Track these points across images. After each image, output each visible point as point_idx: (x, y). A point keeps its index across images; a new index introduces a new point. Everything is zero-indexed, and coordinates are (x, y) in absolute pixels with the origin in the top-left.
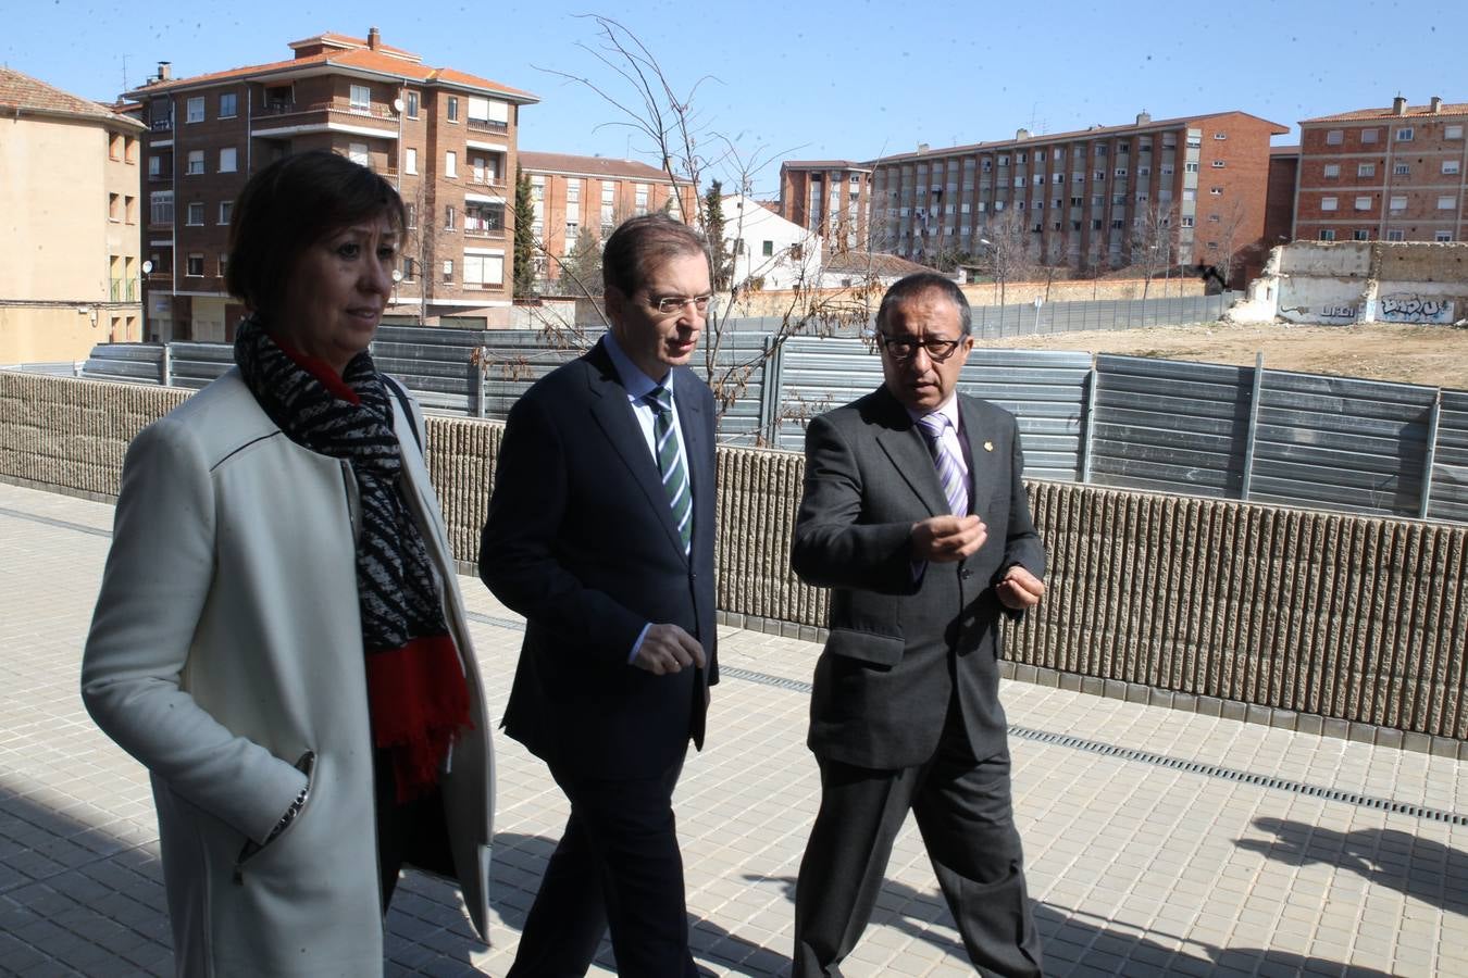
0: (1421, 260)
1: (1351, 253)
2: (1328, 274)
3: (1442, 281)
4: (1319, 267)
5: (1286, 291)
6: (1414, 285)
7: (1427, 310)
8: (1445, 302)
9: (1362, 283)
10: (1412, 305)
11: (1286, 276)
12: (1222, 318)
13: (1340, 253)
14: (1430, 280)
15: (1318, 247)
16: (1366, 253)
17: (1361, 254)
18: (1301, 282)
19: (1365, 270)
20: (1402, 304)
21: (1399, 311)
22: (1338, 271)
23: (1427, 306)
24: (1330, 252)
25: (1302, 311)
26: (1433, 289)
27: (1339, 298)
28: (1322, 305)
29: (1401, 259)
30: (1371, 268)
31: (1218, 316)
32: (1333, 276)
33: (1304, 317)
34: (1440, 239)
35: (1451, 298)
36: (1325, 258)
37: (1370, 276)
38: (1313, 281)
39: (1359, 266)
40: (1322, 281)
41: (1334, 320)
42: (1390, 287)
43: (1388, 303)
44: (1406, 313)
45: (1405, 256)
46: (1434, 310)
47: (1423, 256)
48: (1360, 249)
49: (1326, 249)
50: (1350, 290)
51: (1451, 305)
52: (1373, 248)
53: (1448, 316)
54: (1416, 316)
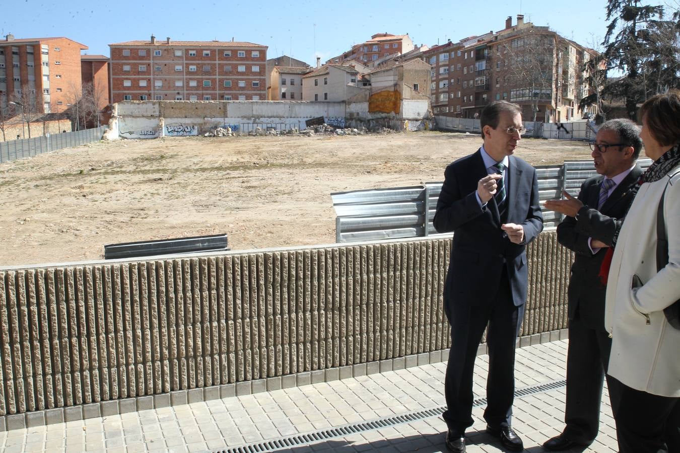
0: (181, 108)
1: (150, 106)
2: (141, 116)
3: (191, 117)
4: (136, 113)
5: (122, 124)
6: (179, 119)
7: (186, 130)
8: (193, 126)
9: (157, 119)
10: (180, 128)
11: (121, 117)
12: (102, 138)
13: (145, 106)
14: (186, 117)
15: (135, 103)
16: (157, 106)
17: (155, 106)
18: (129, 120)
19: (157, 113)
20: (175, 128)
21: (175, 131)
22: (145, 114)
23: (186, 128)
24: (141, 105)
25: (131, 133)
26: (188, 121)
27: (147, 126)
28: (140, 130)
29: (172, 108)
30: (160, 113)
31: (100, 137)
32: (143, 116)
33: (133, 136)
34: (178, 99)
35: (195, 124)
36: (138, 108)
37: (160, 116)
38: (134, 119)
39: (154, 112)
40: (138, 119)
41: (146, 137)
42: (169, 121)
43: (169, 128)
44: (177, 132)
45: (174, 107)
46: (189, 130)
47: (182, 107)
48: (154, 104)
49: (139, 104)
50: (153, 123)
51: (196, 127)
52: (160, 103)
53: (195, 132)
54: (182, 133)
